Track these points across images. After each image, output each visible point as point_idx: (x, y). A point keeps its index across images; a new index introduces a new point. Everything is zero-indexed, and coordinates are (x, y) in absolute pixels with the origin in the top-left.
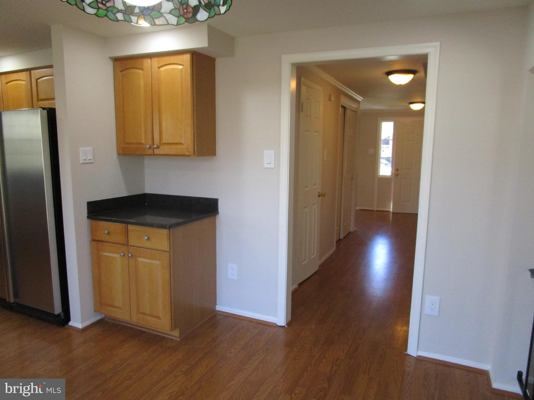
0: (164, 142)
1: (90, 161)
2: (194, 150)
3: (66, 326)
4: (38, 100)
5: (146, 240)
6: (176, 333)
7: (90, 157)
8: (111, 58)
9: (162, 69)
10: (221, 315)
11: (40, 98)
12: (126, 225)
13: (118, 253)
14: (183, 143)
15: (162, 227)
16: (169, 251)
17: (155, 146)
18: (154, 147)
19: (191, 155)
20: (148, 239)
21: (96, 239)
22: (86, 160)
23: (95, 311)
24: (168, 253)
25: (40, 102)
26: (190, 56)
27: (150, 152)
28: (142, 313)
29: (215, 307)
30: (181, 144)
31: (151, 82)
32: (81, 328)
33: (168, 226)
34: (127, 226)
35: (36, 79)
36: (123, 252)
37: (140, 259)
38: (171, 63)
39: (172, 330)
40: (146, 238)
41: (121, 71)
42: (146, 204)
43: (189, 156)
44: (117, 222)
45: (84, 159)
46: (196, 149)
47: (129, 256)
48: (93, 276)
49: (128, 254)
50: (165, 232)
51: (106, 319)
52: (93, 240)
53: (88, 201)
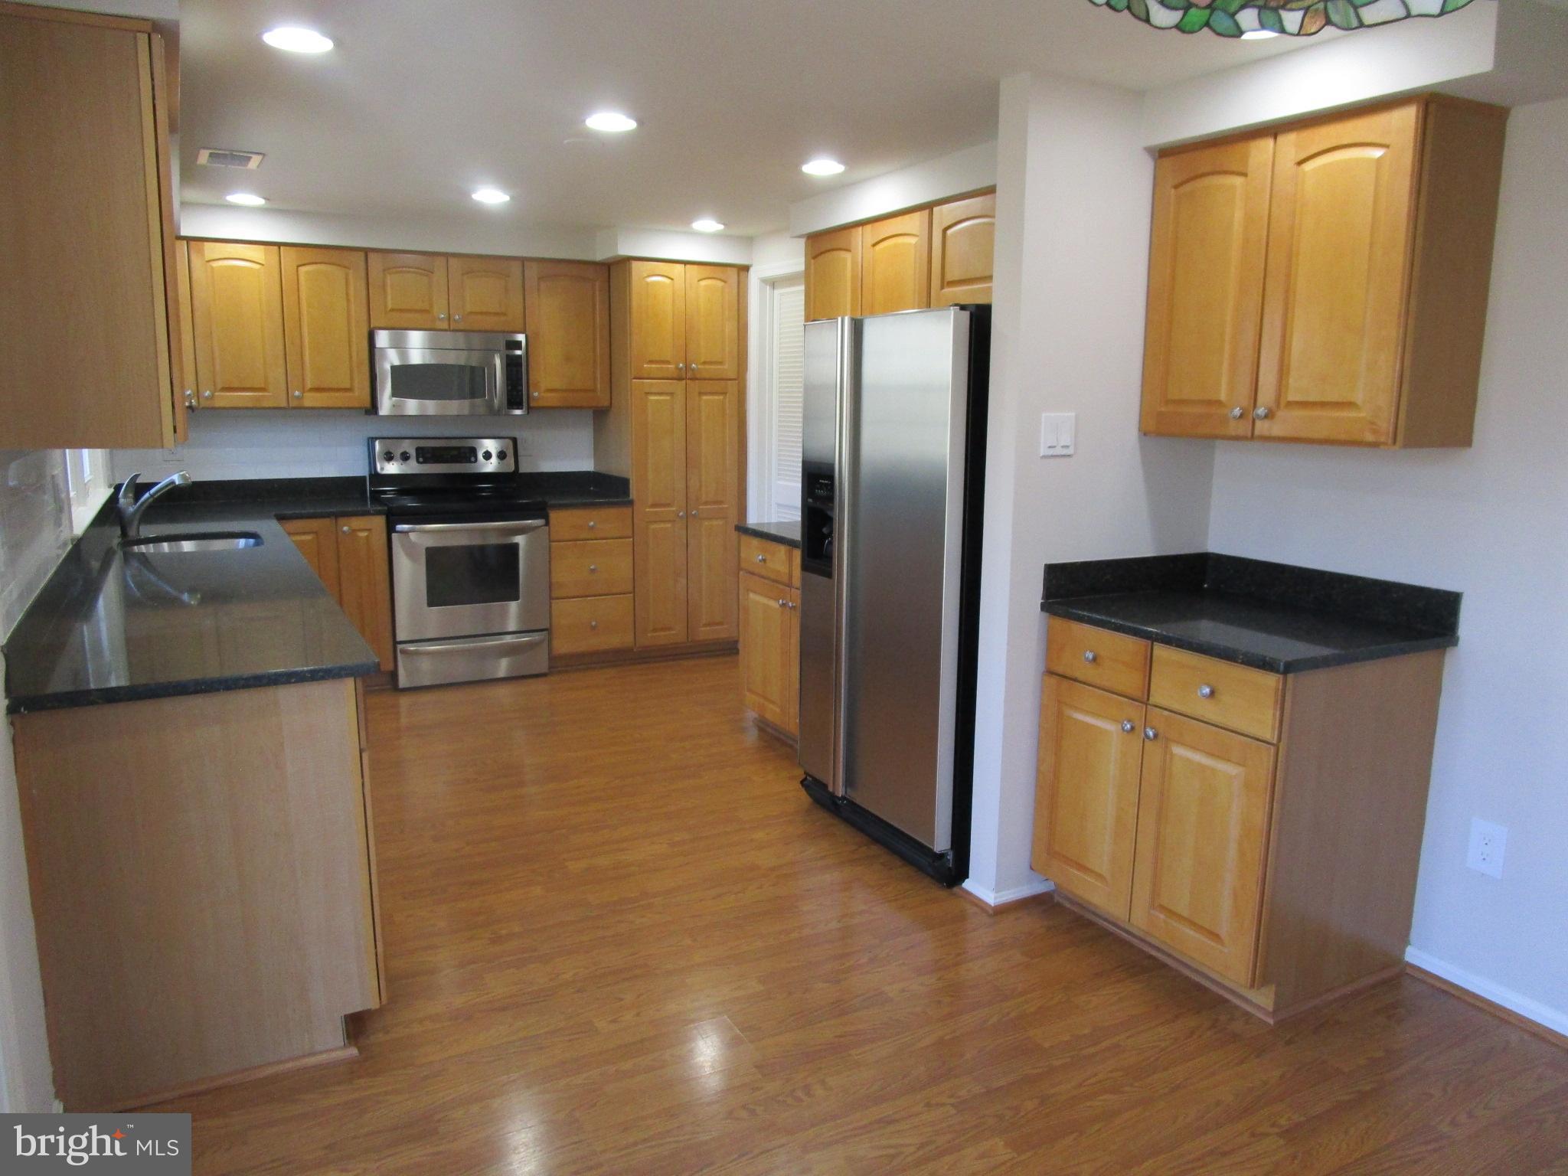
0: (1290, 398)
1: (1065, 452)
2: (1396, 428)
3: (956, 889)
4: (945, 283)
5: (1204, 696)
6: (1263, 1000)
7: (1066, 439)
8: (1149, 150)
9: (1309, 166)
10: (1424, 982)
11: (949, 277)
12: (1149, 642)
13: (1116, 721)
14: (1359, 402)
15: (1265, 664)
16: (1275, 742)
17: (1261, 411)
18: (1258, 415)
19: (1385, 444)
20: (1212, 693)
21: (1060, 669)
22: (1055, 447)
23: (1031, 868)
24: (1272, 749)
25: (947, 290)
26: (1418, 111)
27: (1243, 428)
28: (1163, 909)
29: (1403, 952)
30: (1350, 405)
31: (1267, 212)
32: (993, 905)
33: (1282, 664)
34: (1152, 644)
35: (943, 228)
36: (1129, 721)
37: (1178, 750)
38: (1345, 142)
39: (1252, 986)
40: (1207, 690)
41: (1176, 187)
42: (1206, 586)
43: (1375, 445)
44: (1124, 632)
45: (1050, 445)
46: (1401, 423)
47: (1147, 736)
48: (1038, 771)
49: (1145, 728)
50: (1270, 681)
51: (1057, 899)
52: (1050, 672)
53: (1049, 563)
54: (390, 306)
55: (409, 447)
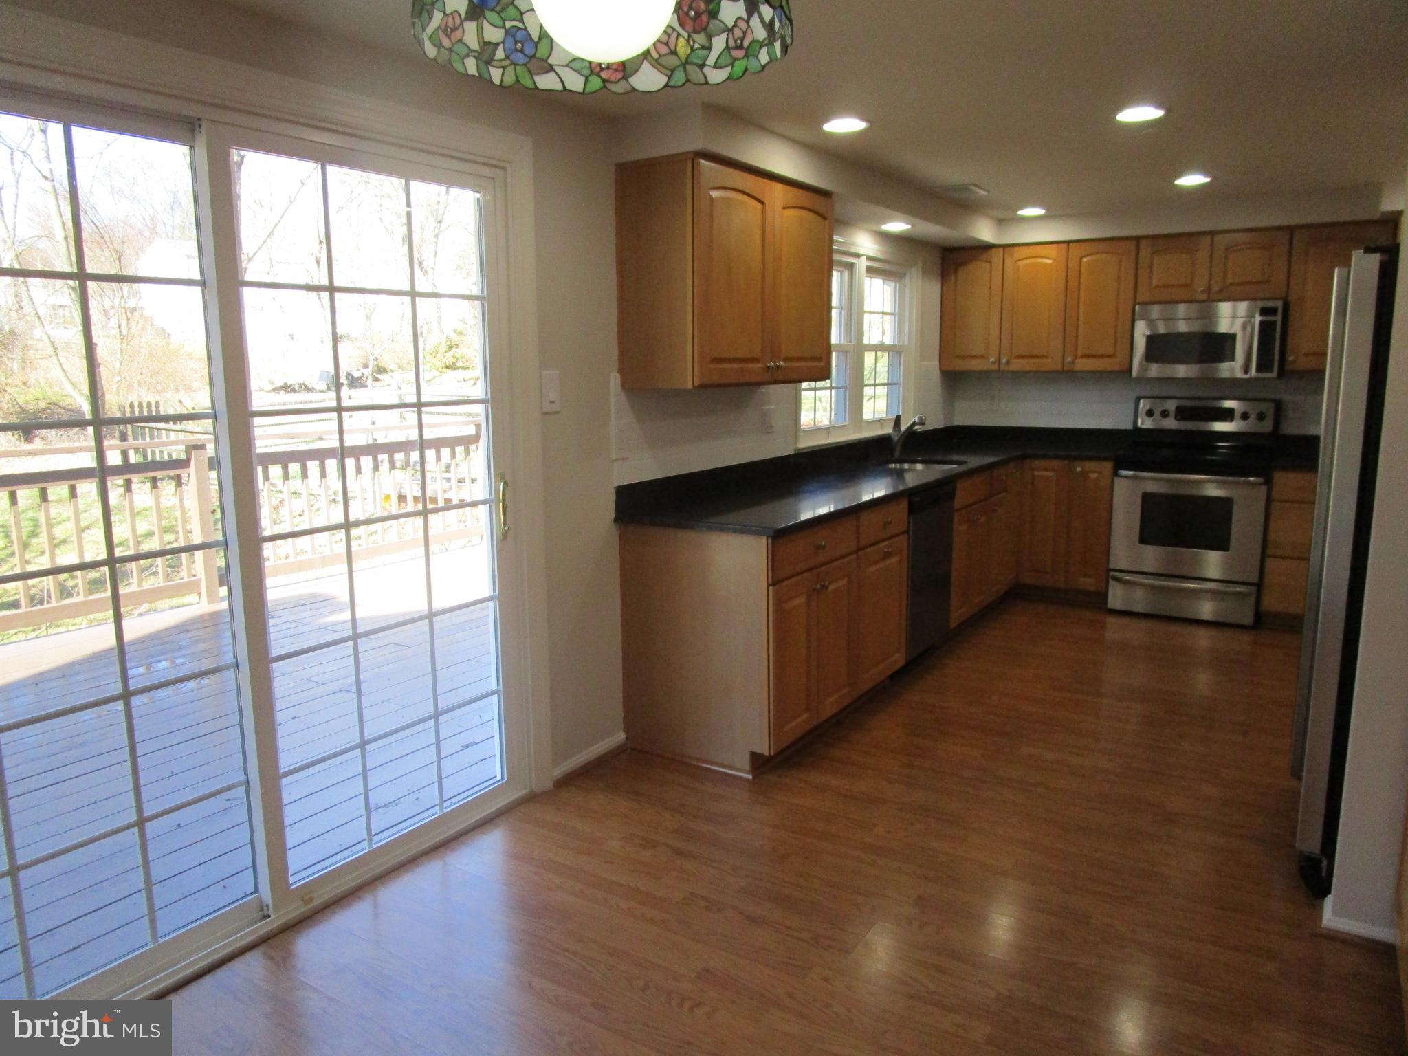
54: (1154, 283)
55: (1171, 406)
